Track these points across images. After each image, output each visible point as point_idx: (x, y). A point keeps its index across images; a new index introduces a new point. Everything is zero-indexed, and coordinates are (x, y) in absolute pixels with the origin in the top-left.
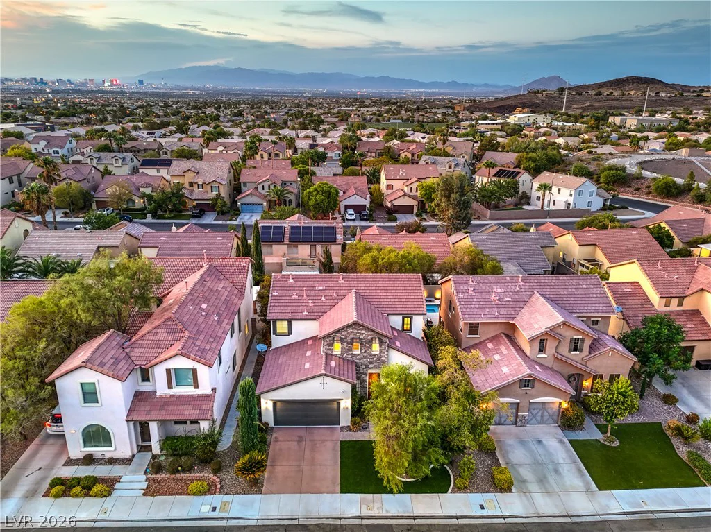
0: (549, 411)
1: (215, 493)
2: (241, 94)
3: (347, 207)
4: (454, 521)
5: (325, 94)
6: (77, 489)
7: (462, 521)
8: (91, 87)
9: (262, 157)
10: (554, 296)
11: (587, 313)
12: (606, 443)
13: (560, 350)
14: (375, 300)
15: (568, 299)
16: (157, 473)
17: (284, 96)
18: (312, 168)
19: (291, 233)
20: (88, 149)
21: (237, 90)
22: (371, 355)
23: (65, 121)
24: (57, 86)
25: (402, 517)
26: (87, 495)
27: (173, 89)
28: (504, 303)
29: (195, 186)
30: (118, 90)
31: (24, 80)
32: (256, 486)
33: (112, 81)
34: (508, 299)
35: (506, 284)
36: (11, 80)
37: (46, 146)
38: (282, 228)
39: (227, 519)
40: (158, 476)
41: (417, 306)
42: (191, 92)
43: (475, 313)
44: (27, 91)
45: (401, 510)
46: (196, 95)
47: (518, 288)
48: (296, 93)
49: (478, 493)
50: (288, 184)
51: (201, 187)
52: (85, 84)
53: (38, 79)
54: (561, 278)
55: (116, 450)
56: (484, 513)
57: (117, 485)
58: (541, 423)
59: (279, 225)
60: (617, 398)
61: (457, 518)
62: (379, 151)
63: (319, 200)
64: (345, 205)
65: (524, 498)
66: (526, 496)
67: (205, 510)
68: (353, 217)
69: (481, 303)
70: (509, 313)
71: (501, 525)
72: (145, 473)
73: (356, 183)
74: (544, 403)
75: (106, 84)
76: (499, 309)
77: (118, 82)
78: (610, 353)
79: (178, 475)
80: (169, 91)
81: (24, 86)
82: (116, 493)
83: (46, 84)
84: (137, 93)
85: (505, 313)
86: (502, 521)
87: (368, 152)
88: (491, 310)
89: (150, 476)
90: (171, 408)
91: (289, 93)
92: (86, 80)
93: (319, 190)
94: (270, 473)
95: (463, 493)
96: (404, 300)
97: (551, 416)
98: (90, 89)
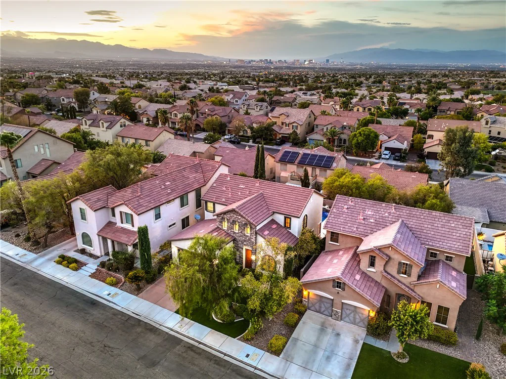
0: (360, 315)
1: (117, 287)
2: (395, 68)
3: (386, 149)
4: (222, 356)
5: (469, 67)
6: (74, 265)
7: (226, 358)
8: (297, 65)
9: (358, 110)
10: (416, 227)
11: (438, 247)
12: (395, 357)
13: (389, 269)
14: (270, 201)
15: (428, 232)
16: (102, 268)
17: (431, 69)
18: (378, 119)
19: (302, 158)
20: (253, 100)
21: (393, 65)
22: (245, 235)
23: (267, 85)
24: (278, 65)
25: (193, 340)
26: (68, 267)
27: (348, 65)
28: (366, 223)
29: (285, 124)
30: (313, 66)
31: (261, 61)
32: (138, 291)
33: (310, 61)
34: (372, 221)
35: (379, 209)
36: (255, 61)
37: (232, 98)
38: (298, 154)
39: (110, 302)
40: (102, 269)
41: (296, 211)
42: (359, 67)
43: (337, 225)
44: (261, 68)
45: (196, 335)
46: (362, 69)
47: (387, 214)
48: (441, 67)
49: (254, 346)
50: (347, 128)
51: (287, 125)
52: (293, 63)
53: (269, 60)
54: (434, 214)
55: (94, 250)
56: (246, 360)
57: (84, 268)
58: (354, 323)
59: (296, 151)
60: (407, 319)
61: (225, 355)
62: (459, 110)
63: (359, 141)
64: (385, 147)
65: (283, 364)
66: (286, 363)
67: (104, 294)
68: (387, 157)
69: (348, 219)
70: (366, 231)
71: (248, 372)
72: (98, 266)
73: (403, 131)
74: (356, 307)
75: (306, 63)
76: (359, 227)
77: (313, 62)
78: (438, 285)
79: (110, 272)
80: (344, 66)
81: (261, 65)
82: (80, 271)
83: (272, 63)
84: (323, 68)
85: (363, 230)
86: (252, 370)
87: (448, 110)
88: (352, 225)
89: (99, 268)
90: (118, 234)
91: (436, 67)
92: (295, 60)
93: (362, 133)
94: (152, 288)
95: (245, 342)
96: (290, 205)
97: (362, 320)
98: (296, 66)
